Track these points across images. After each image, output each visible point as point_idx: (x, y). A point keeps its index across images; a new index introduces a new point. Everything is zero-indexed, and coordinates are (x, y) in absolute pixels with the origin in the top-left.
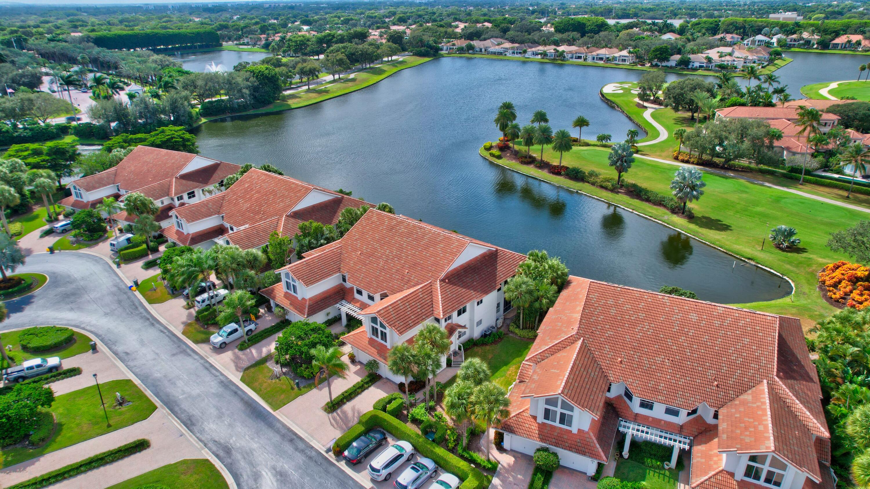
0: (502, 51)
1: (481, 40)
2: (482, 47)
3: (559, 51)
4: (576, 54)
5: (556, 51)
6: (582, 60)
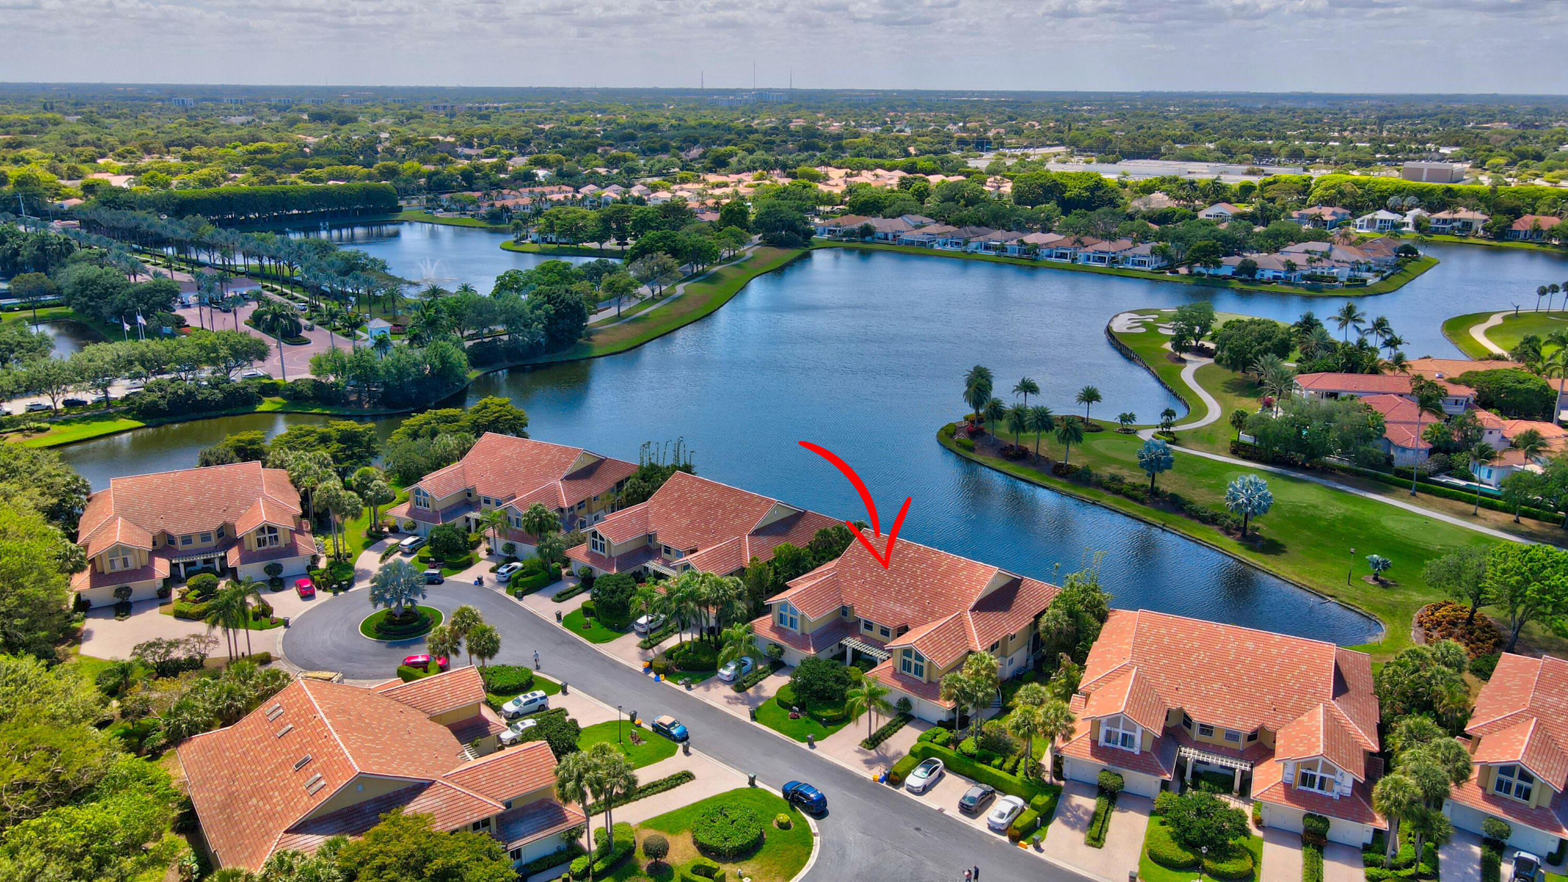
0: (925, 239)
1: (885, 217)
2: (888, 230)
3: (1026, 244)
4: (1057, 248)
5: (1022, 242)
6: (1068, 260)
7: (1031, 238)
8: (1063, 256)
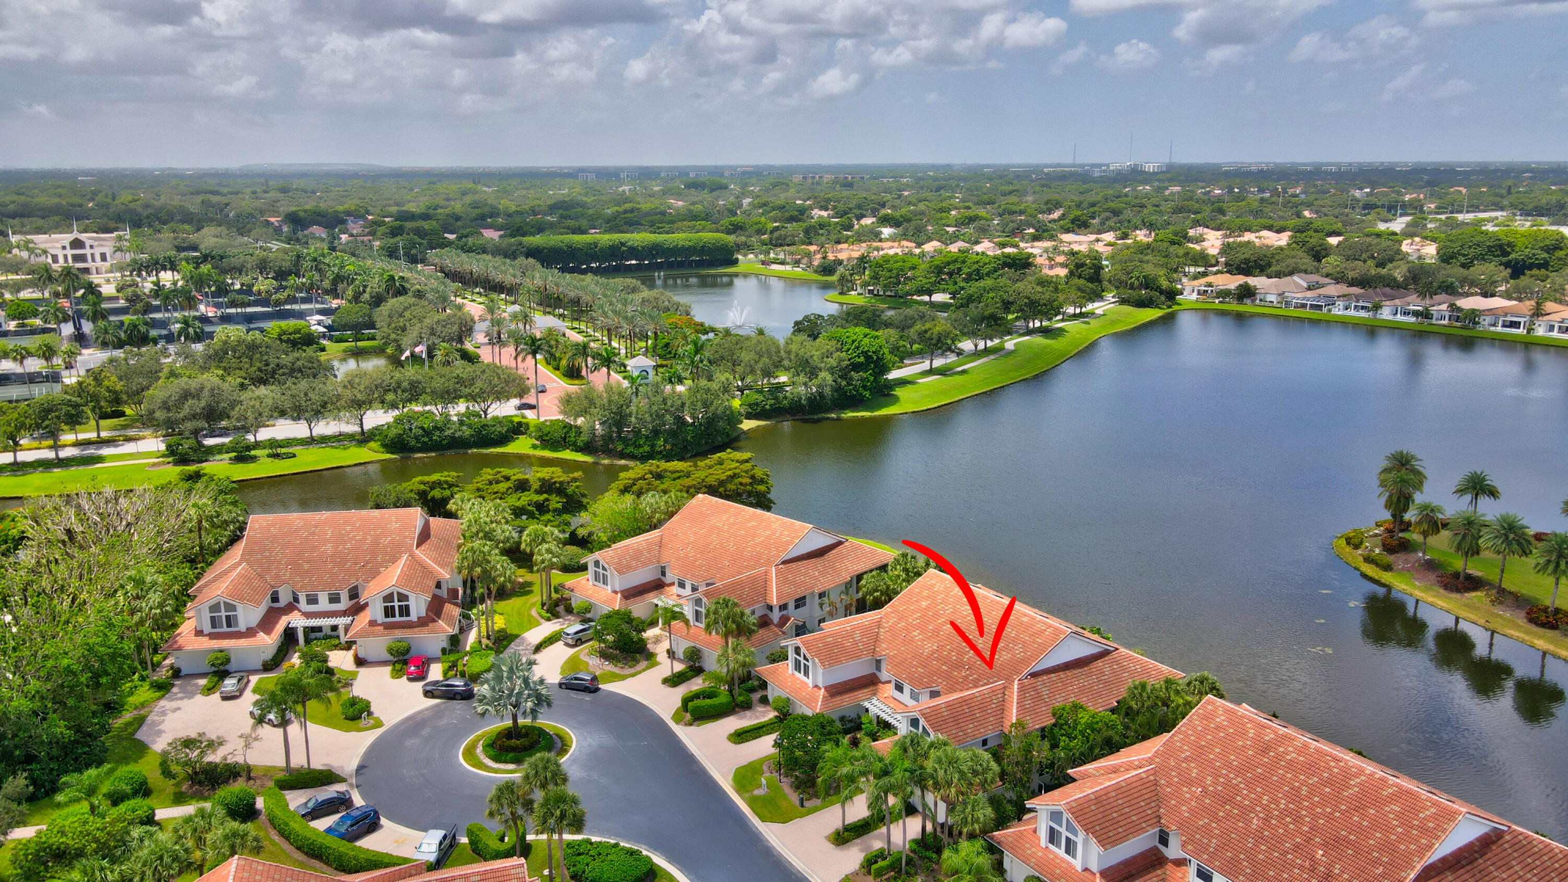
0: (1320, 301)
1: (1269, 277)
3: (1459, 309)
4: (1506, 315)
5: (1453, 307)
6: (1521, 331)
7: (1467, 303)
8: (1515, 325)
